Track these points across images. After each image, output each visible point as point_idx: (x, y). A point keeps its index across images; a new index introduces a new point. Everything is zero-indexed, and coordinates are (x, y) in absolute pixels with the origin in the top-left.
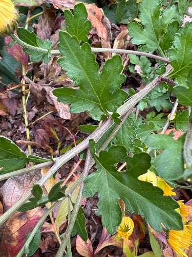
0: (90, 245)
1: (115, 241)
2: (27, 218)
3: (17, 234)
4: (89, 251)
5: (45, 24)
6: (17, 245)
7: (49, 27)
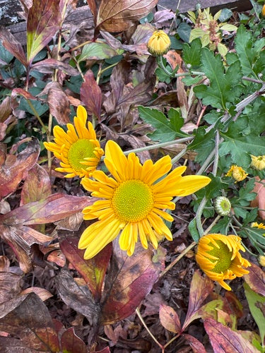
0: (176, 318)
1: (206, 312)
2: (140, 272)
3: (128, 289)
4: (176, 324)
5: (119, 75)
6: (128, 303)
7: (123, 77)
